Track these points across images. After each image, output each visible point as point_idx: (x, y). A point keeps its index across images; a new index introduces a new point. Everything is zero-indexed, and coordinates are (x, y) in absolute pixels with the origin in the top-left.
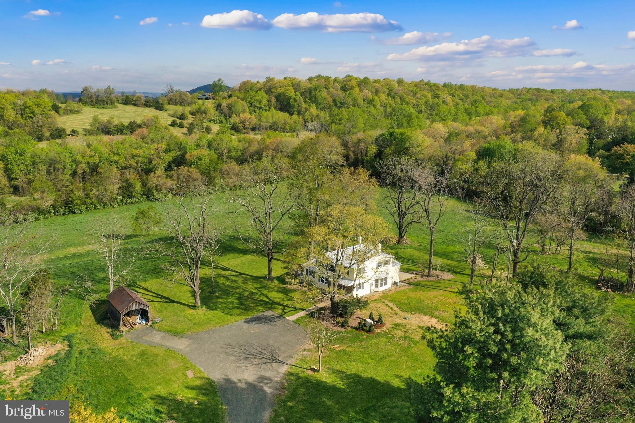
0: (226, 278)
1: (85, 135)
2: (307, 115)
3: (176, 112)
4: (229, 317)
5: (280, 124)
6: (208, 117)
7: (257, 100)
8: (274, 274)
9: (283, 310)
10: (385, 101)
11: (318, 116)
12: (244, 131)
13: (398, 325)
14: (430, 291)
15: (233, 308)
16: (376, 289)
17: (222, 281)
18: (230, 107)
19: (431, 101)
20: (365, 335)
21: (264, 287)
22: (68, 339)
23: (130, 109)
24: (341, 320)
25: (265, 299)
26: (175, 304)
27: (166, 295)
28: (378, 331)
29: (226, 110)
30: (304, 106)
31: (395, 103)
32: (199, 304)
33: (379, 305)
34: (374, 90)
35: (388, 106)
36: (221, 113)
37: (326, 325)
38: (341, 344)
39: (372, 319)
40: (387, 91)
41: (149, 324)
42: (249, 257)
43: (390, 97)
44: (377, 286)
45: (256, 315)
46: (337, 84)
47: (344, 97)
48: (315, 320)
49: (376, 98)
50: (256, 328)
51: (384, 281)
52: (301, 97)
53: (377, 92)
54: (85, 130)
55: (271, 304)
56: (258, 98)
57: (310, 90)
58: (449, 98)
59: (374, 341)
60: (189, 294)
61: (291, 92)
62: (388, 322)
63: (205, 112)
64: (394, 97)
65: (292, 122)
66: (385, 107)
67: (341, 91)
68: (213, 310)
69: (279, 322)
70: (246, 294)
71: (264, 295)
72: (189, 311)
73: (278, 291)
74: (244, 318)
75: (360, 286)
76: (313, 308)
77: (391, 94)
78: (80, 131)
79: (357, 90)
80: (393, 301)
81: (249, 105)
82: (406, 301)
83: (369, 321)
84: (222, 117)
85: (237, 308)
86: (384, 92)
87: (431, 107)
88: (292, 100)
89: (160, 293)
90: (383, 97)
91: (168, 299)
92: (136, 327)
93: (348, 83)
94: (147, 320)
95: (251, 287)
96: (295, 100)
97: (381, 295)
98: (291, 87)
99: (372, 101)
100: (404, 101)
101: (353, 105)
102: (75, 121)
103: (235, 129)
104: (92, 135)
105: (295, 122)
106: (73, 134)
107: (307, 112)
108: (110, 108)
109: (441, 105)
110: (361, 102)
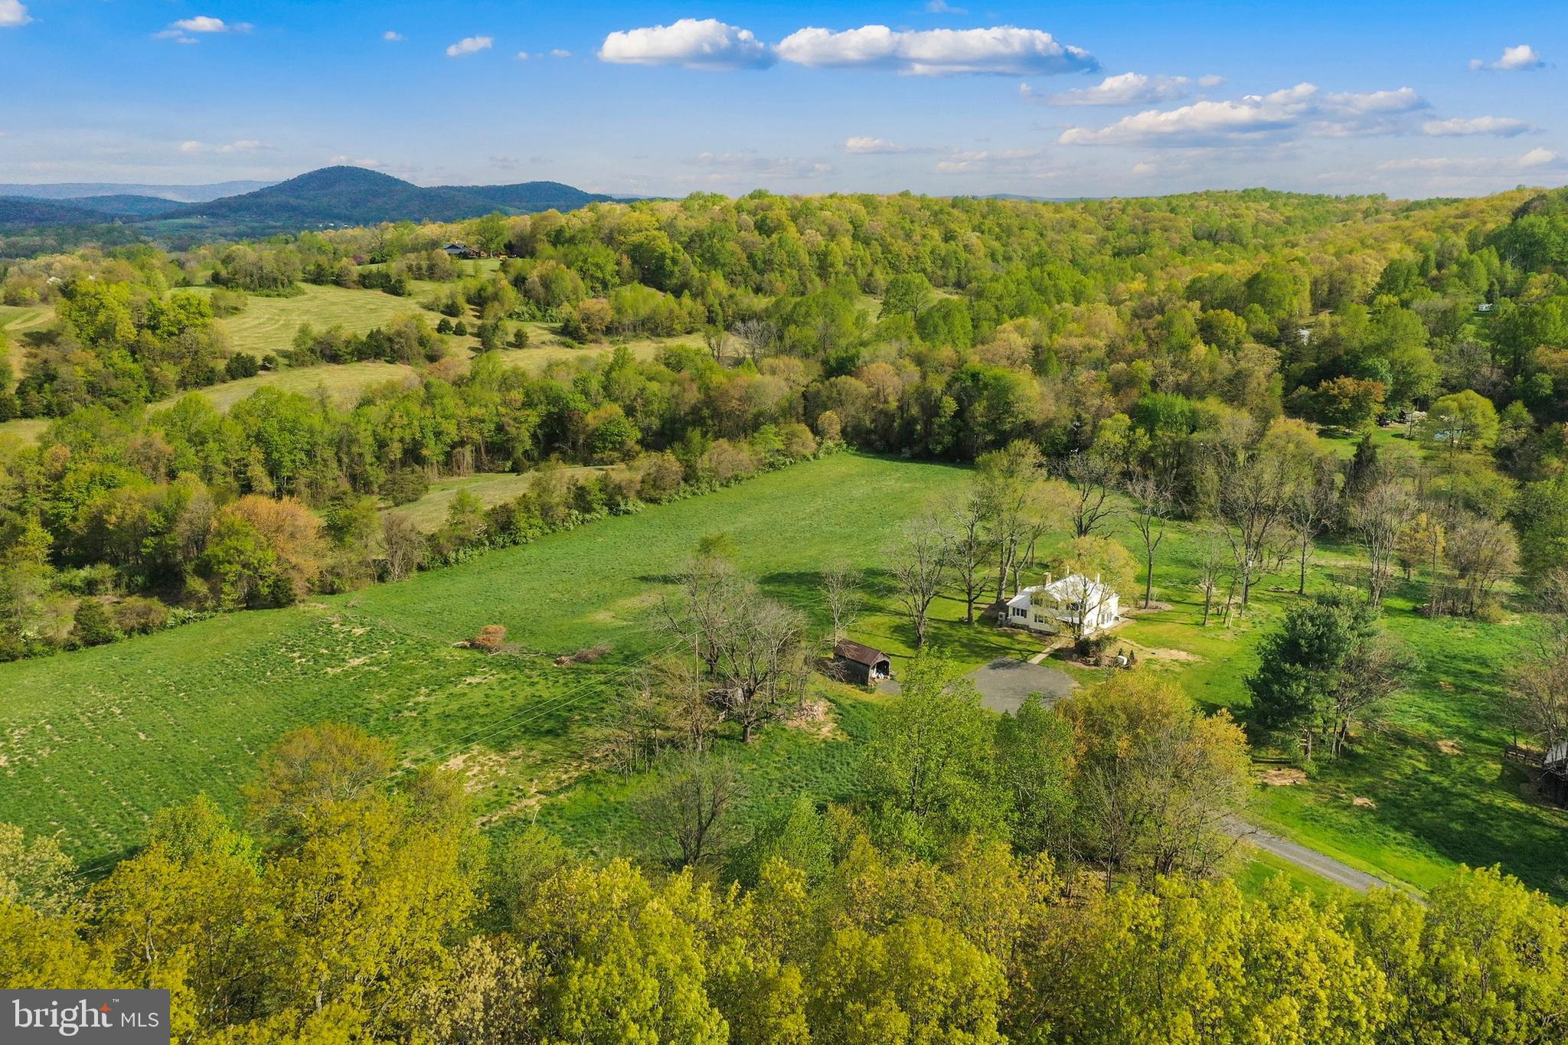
1: (290, 366)
2: (709, 299)
3: (438, 299)
4: (969, 666)
5: (659, 319)
6: (507, 307)
7: (597, 265)
9: (1019, 654)
10: (851, 253)
11: (731, 297)
12: (591, 337)
13: (1151, 659)
14: (1158, 623)
15: (965, 656)
16: (1102, 626)
18: (546, 283)
19: (943, 248)
21: (977, 632)
22: (823, 696)
24: (1091, 659)
25: (992, 645)
29: (539, 290)
30: (696, 273)
31: (871, 255)
34: (825, 229)
35: (860, 263)
36: (530, 298)
37: (1077, 664)
40: (851, 229)
43: (859, 244)
44: (1102, 622)
45: (996, 661)
46: (743, 215)
47: (769, 247)
48: (1061, 661)
49: (833, 246)
50: (1006, 672)
52: (686, 255)
53: (832, 234)
54: (286, 355)
55: (1002, 649)
56: (596, 260)
57: (699, 236)
58: (974, 238)
59: (1136, 676)
61: (664, 244)
62: (1141, 657)
63: (496, 297)
64: (866, 242)
65: (684, 313)
66: (853, 266)
67: (758, 234)
69: (1025, 666)
70: (967, 640)
71: (985, 640)
73: (1000, 636)
74: (984, 665)
75: (1088, 624)
76: (1050, 651)
77: (858, 233)
78: (275, 355)
79: (792, 229)
80: (1129, 638)
81: (582, 274)
82: (1142, 637)
83: (1123, 658)
84: (533, 308)
86: (846, 231)
87: (943, 260)
88: (668, 261)
90: (847, 241)
93: (770, 214)
94: (886, 672)
96: (674, 261)
97: (1109, 632)
98: (660, 232)
99: (826, 254)
100: (890, 252)
101: (791, 266)
102: (245, 334)
103: (570, 333)
104: (303, 364)
105: (690, 314)
106: (268, 365)
107: (709, 289)
108: (292, 295)
109: (963, 255)
110: (805, 259)
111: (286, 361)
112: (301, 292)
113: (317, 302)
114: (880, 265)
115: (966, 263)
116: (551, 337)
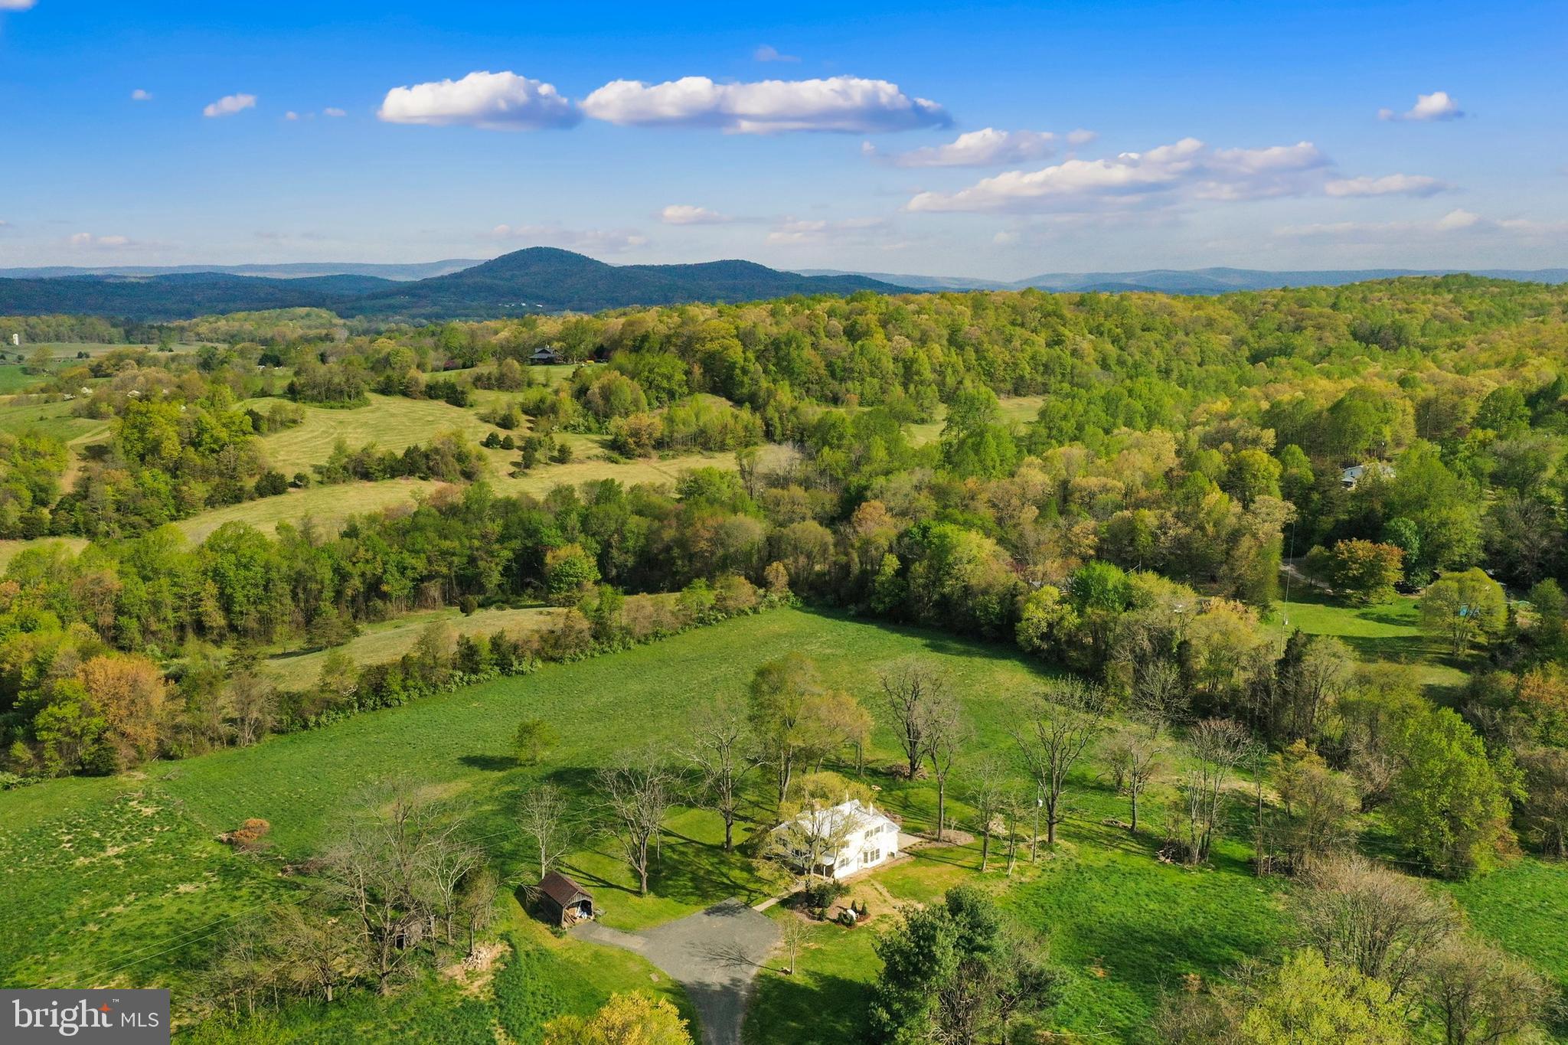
0: (670, 846)
1: (321, 483)
2: (771, 412)
3: (494, 411)
4: (684, 907)
5: (714, 432)
6: (562, 420)
7: (663, 376)
8: (735, 842)
9: (749, 896)
10: (941, 360)
11: (794, 410)
12: (639, 451)
13: (884, 916)
14: (935, 865)
15: (687, 894)
16: (866, 865)
17: (668, 853)
18: (607, 393)
19: (1044, 353)
20: (845, 930)
21: (722, 862)
22: (505, 937)
23: (396, 405)
24: (817, 910)
25: (726, 881)
26: (615, 890)
27: (599, 876)
28: (860, 924)
29: (599, 402)
30: (764, 383)
31: (964, 361)
32: (645, 890)
33: (867, 889)
34: (917, 334)
35: (950, 370)
36: (589, 410)
37: (799, 916)
38: (816, 942)
39: (855, 910)
40: (945, 333)
41: (592, 918)
42: (694, 811)
43: (953, 349)
44: (866, 861)
45: (717, 904)
46: (834, 322)
47: (852, 354)
48: (786, 911)
49: (922, 355)
50: (719, 921)
51: (876, 854)
52: (757, 365)
53: (923, 341)
54: (318, 470)
55: (733, 889)
56: (663, 370)
57: (776, 344)
58: (1086, 341)
59: (854, 938)
60: (630, 875)
61: (736, 353)
62: (874, 912)
63: (554, 409)
64: (961, 348)
65: (739, 427)
66: (941, 373)
67: (844, 338)
68: (662, 896)
69: (744, 913)
70: (702, 873)
71: (723, 874)
72: (634, 899)
73: (742, 869)
74: (702, 908)
75: (843, 863)
76: (785, 895)
77: (955, 341)
78: (308, 471)
79: (879, 336)
80: (885, 883)
81: (646, 385)
82: (900, 883)
83: (851, 912)
84: (591, 420)
85: (692, 894)
86: (940, 337)
87: (1046, 366)
88: (738, 371)
89: (591, 873)
90: (938, 349)
91: (603, 881)
92: (578, 921)
93: (861, 319)
94: (589, 913)
95: (706, 863)
96: (745, 371)
97: (871, 873)
98: (736, 341)
99: (913, 361)
100: (985, 358)
101: (872, 375)
102: (294, 448)
103: (619, 449)
104: (335, 482)
105: (746, 428)
106: (300, 482)
107: (772, 401)
108: (356, 406)
109: (1069, 360)
110: (889, 366)
111: (318, 478)
112: (367, 403)
113: (378, 414)
114: (973, 372)
115: (1073, 367)
116: (600, 451)
